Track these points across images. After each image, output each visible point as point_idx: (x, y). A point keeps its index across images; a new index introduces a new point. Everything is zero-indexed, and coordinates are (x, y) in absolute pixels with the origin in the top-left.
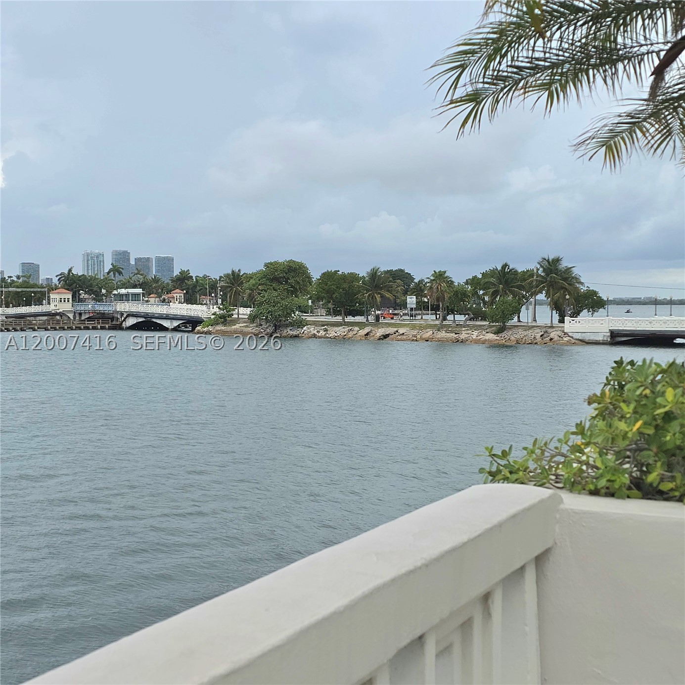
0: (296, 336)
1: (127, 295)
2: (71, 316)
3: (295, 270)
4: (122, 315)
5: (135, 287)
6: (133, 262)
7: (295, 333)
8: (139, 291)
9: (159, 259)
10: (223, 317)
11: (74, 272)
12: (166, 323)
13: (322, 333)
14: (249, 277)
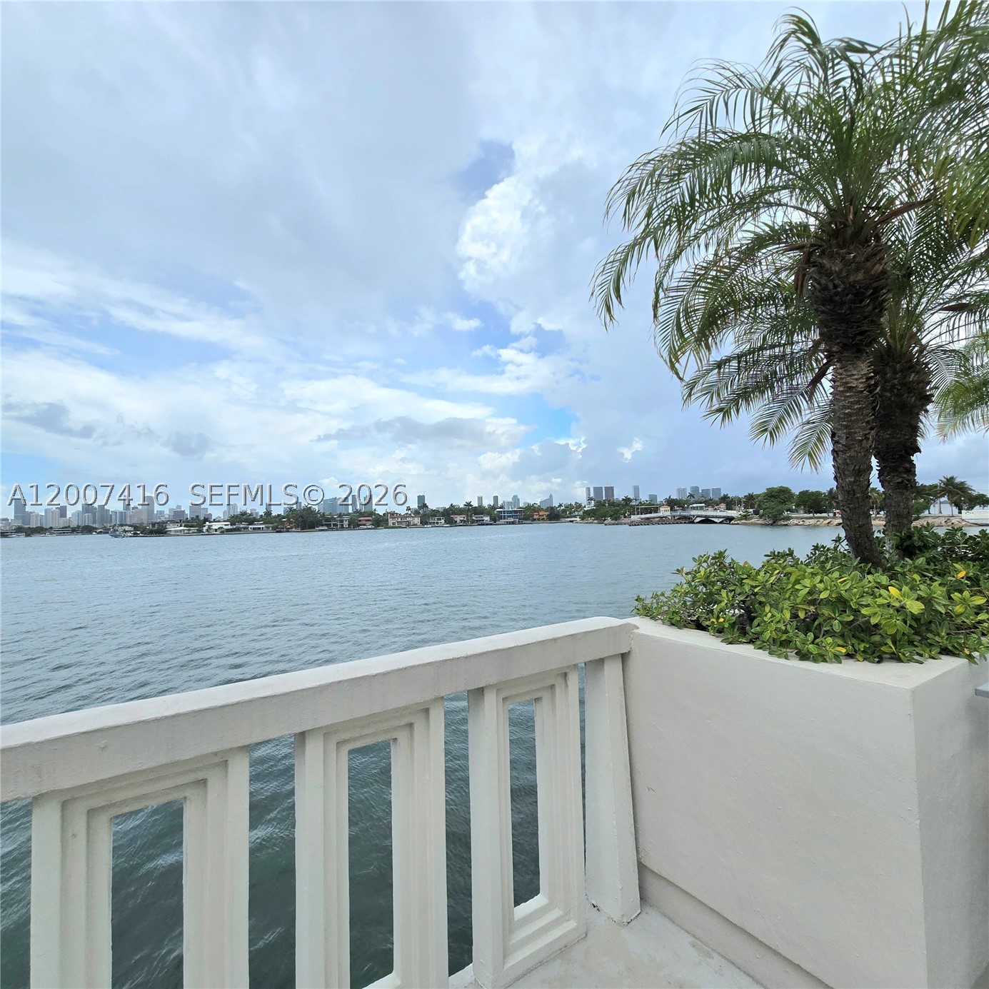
0: (786, 525)
1: (697, 507)
2: (670, 518)
3: (784, 491)
4: (694, 516)
5: (701, 503)
6: (700, 491)
7: (785, 523)
8: (703, 505)
9: (713, 489)
10: (744, 516)
11: (672, 497)
12: (716, 520)
13: (801, 523)
14: (758, 496)
